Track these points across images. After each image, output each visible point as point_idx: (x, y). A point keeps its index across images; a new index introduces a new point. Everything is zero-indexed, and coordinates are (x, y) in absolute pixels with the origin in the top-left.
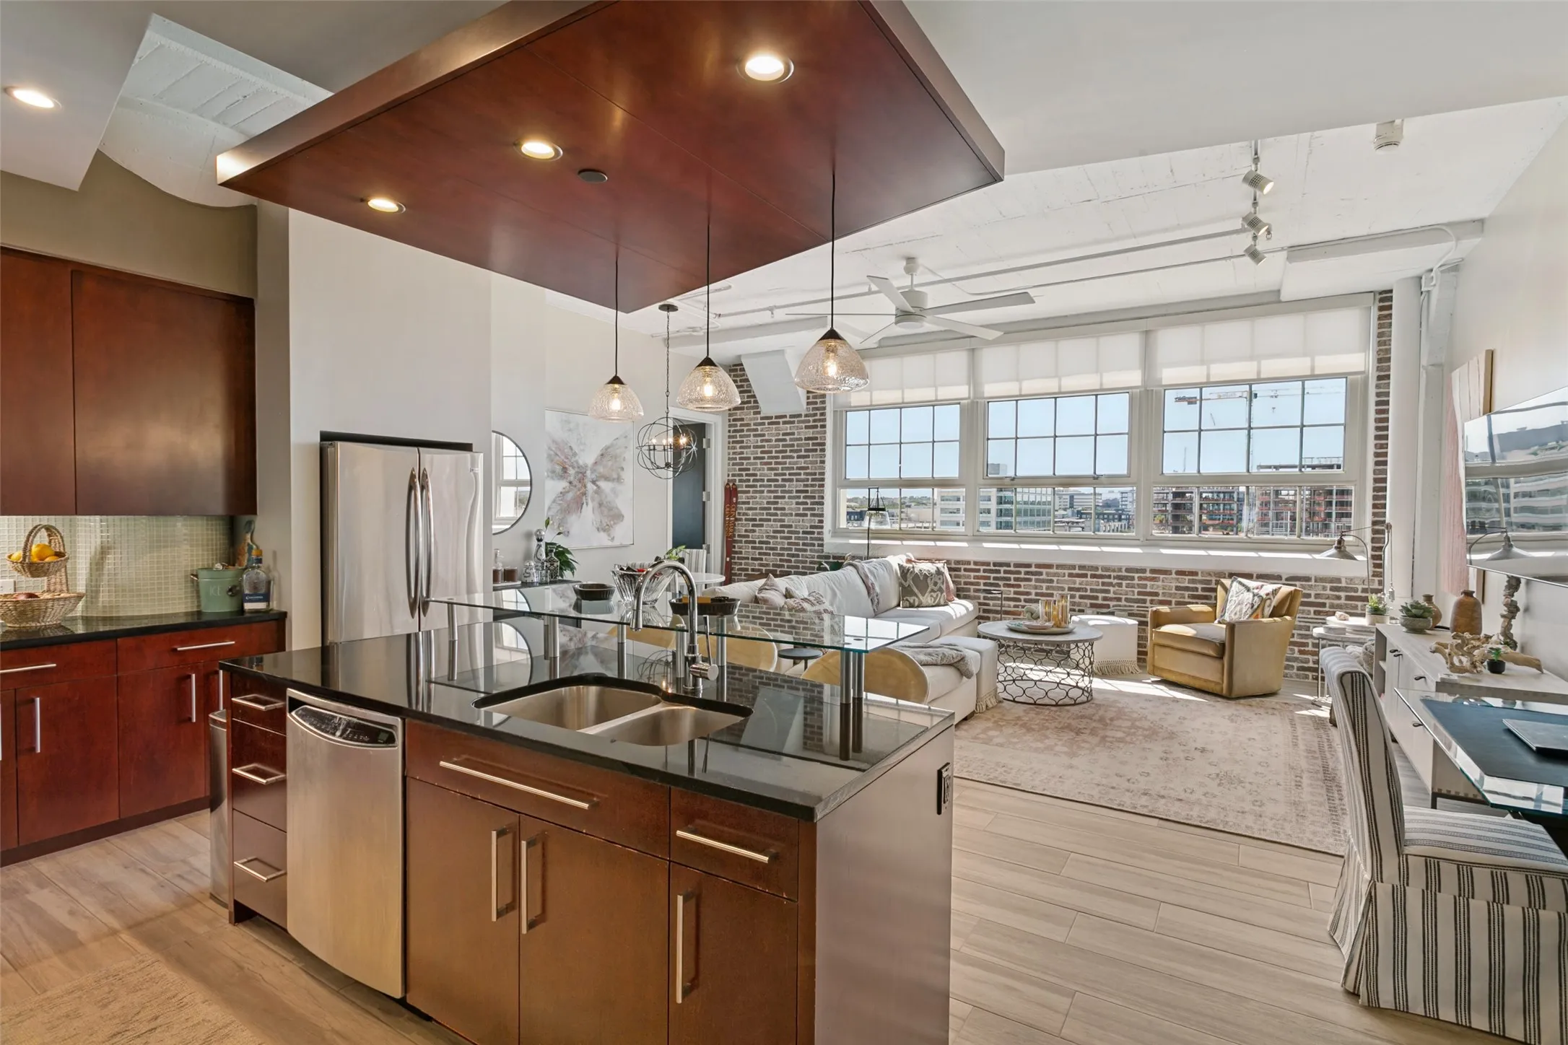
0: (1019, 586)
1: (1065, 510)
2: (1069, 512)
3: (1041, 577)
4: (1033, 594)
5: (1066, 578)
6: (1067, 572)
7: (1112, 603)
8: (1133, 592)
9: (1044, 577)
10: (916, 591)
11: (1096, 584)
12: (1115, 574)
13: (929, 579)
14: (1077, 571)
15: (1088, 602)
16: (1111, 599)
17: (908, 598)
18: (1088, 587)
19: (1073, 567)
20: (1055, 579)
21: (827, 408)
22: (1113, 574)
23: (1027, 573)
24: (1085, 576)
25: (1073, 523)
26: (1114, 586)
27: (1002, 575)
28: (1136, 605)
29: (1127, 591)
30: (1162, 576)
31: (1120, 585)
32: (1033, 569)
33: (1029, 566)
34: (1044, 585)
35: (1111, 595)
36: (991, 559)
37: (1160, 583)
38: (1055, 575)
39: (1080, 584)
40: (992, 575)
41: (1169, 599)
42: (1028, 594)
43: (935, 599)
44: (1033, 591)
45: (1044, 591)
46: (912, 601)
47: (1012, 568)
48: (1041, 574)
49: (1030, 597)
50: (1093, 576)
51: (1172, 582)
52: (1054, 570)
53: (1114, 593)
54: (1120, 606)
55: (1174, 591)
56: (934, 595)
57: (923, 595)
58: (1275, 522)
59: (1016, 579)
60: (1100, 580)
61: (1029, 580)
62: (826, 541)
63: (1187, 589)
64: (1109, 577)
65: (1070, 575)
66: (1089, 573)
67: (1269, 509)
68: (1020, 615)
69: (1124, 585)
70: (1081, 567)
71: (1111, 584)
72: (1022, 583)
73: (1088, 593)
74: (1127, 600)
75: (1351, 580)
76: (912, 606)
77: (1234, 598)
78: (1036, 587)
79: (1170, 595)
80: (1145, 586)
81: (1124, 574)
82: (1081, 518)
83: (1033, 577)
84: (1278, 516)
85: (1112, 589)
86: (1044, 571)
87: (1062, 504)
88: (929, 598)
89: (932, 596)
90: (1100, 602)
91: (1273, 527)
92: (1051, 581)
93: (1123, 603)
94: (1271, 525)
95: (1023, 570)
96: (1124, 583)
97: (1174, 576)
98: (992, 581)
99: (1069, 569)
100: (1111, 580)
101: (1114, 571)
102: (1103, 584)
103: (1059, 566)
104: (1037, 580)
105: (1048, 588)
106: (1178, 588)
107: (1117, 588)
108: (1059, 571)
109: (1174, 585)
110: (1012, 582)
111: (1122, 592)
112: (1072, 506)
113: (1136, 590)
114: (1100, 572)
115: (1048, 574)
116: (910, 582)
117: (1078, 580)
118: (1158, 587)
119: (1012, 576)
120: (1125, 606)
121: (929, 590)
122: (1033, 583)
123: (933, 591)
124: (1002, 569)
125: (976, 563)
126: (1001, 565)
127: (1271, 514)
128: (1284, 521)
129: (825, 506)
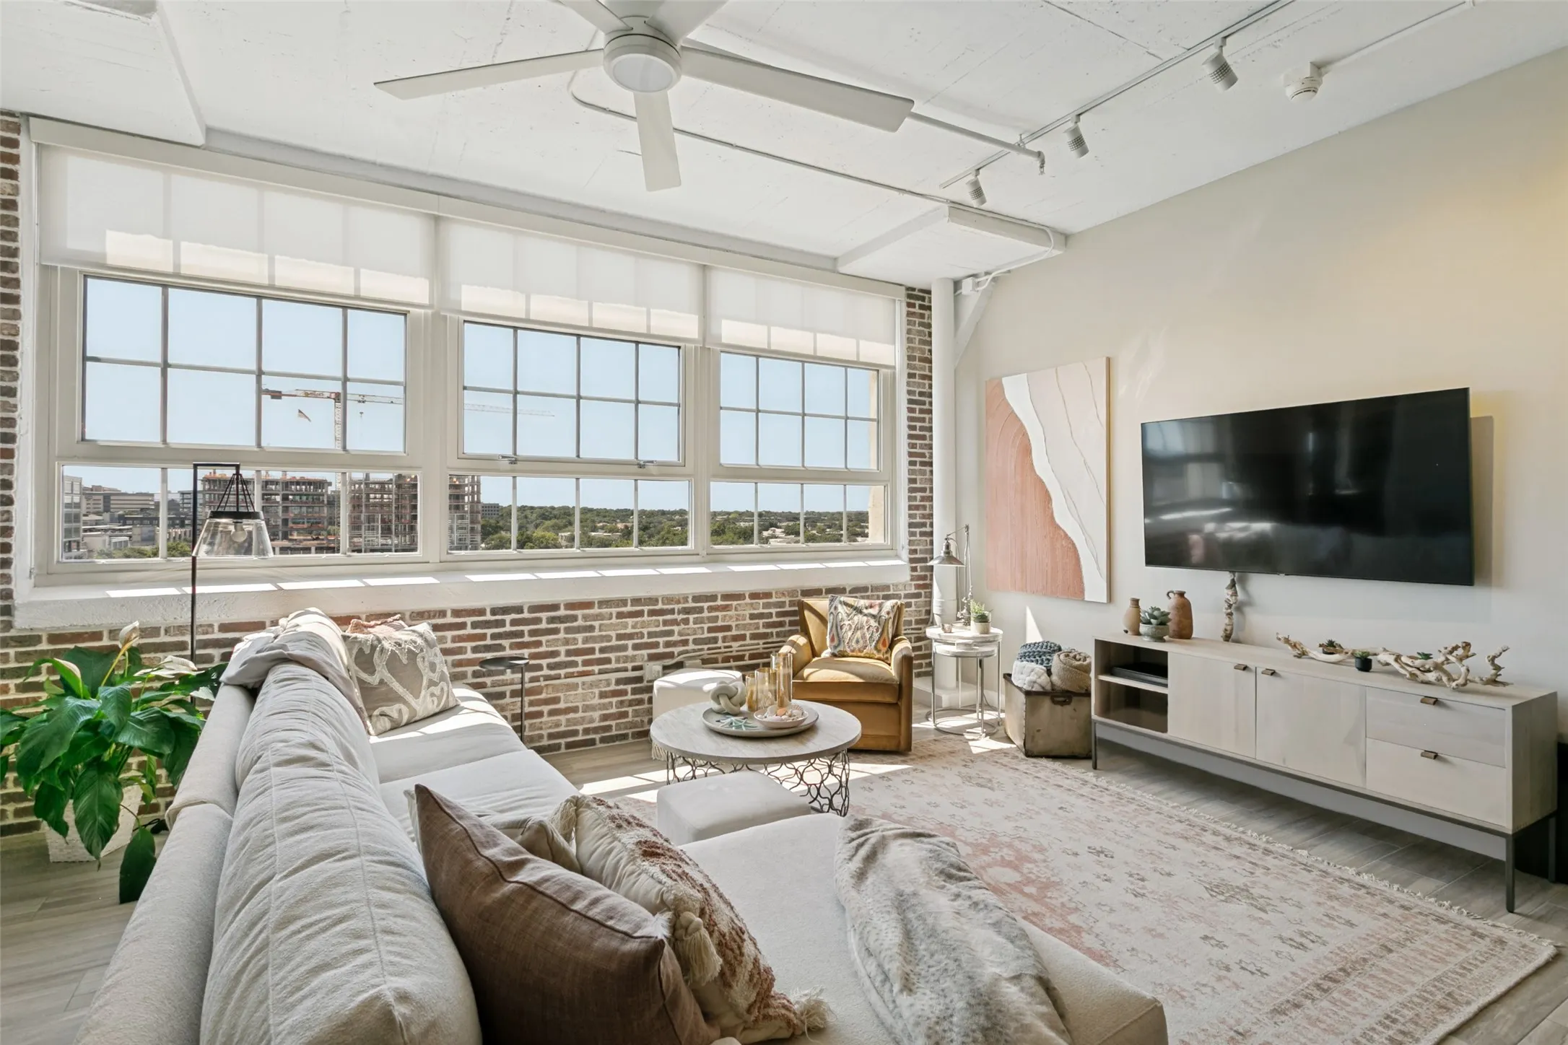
0: (539, 644)
1: (98, 513)
2: (106, 516)
3: (575, 624)
4: (563, 653)
5: (614, 620)
6: (614, 611)
7: (676, 650)
8: (702, 628)
9: (580, 622)
10: (396, 686)
11: (656, 625)
12: (681, 606)
13: (419, 660)
14: (629, 608)
15: (645, 652)
16: (674, 644)
17: (385, 709)
18: (645, 631)
19: (623, 602)
20: (596, 624)
21: (22, 253)
22: (677, 607)
23: (551, 620)
24: (640, 614)
25: (114, 530)
26: (678, 624)
27: (508, 628)
28: (706, 647)
29: (694, 629)
30: (735, 603)
31: (686, 621)
32: (562, 612)
33: (555, 607)
34: (580, 636)
35: (676, 638)
36: (487, 602)
37: (732, 613)
38: (597, 617)
39: (633, 627)
40: (489, 632)
41: (743, 632)
42: (554, 654)
43: (440, 698)
44: (562, 649)
45: (580, 646)
46: (395, 715)
47: (526, 615)
48: (575, 618)
49: (557, 660)
50: (652, 613)
51: (745, 609)
52: (596, 610)
53: (680, 634)
54: (687, 652)
55: (748, 621)
56: (436, 690)
57: (417, 697)
58: (367, 525)
59: (532, 633)
60: (661, 618)
61: (556, 631)
62: (18, 599)
63: (761, 616)
64: (672, 612)
65: (620, 615)
66: (646, 609)
67: (361, 512)
68: (540, 693)
69: (691, 620)
70: (636, 601)
71: (675, 622)
72: (543, 639)
73: (645, 640)
74: (696, 642)
75: (897, 586)
76: (396, 726)
77: (847, 623)
78: (567, 642)
79: (745, 627)
80: (716, 619)
81: (691, 604)
82: (124, 525)
83: (562, 626)
84: (370, 519)
85: (676, 628)
86: (579, 613)
87: (91, 506)
88: (429, 699)
89: (432, 695)
90: (661, 650)
91: (365, 530)
92: (591, 628)
93: (691, 646)
94: (363, 528)
95: (544, 615)
96: (691, 617)
97: (748, 600)
98: (489, 642)
99: (618, 606)
100: (675, 616)
101: (679, 602)
102: (665, 623)
103: (603, 603)
104: (568, 630)
105: (586, 640)
106: (752, 617)
107: (683, 626)
108: (604, 611)
109: (747, 613)
110: (527, 639)
111: (689, 632)
112: (107, 509)
113: (706, 626)
114: (660, 606)
115: (585, 618)
116: (382, 673)
117: (630, 621)
118: (731, 617)
119: (526, 628)
120: (694, 651)
121: (425, 682)
122: (562, 635)
123: (432, 683)
124: (508, 618)
125: (457, 613)
126: (506, 610)
127: (363, 517)
128: (375, 524)
129: (14, 509)
